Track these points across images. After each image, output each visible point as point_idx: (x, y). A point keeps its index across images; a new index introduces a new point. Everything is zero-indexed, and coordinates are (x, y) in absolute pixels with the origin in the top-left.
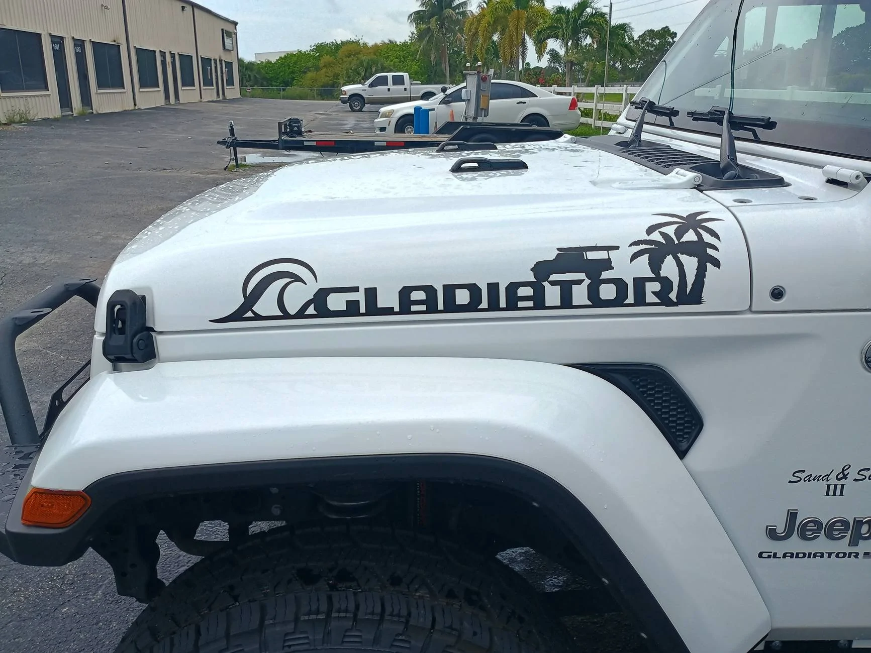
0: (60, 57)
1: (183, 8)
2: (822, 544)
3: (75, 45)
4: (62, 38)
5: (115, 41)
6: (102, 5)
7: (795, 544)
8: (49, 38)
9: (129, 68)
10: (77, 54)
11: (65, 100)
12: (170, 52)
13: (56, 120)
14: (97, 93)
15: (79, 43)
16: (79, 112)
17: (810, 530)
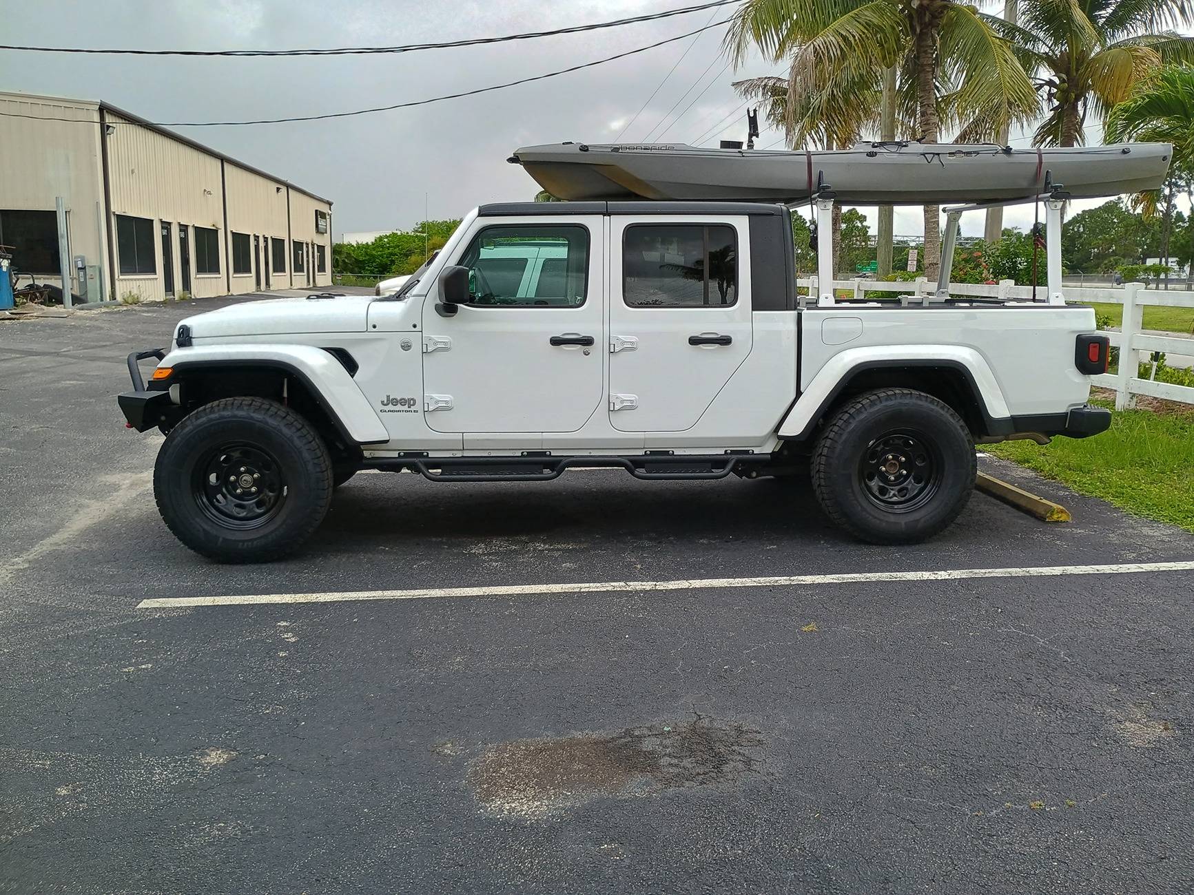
0: (167, 241)
1: (278, 189)
2: (399, 407)
3: (181, 230)
4: (170, 223)
5: (214, 226)
6: (205, 190)
7: (390, 407)
8: (160, 222)
9: (225, 252)
10: (181, 238)
11: (169, 286)
12: (264, 236)
13: (161, 303)
14: (196, 278)
15: (184, 228)
16: (180, 297)
17: (395, 402)
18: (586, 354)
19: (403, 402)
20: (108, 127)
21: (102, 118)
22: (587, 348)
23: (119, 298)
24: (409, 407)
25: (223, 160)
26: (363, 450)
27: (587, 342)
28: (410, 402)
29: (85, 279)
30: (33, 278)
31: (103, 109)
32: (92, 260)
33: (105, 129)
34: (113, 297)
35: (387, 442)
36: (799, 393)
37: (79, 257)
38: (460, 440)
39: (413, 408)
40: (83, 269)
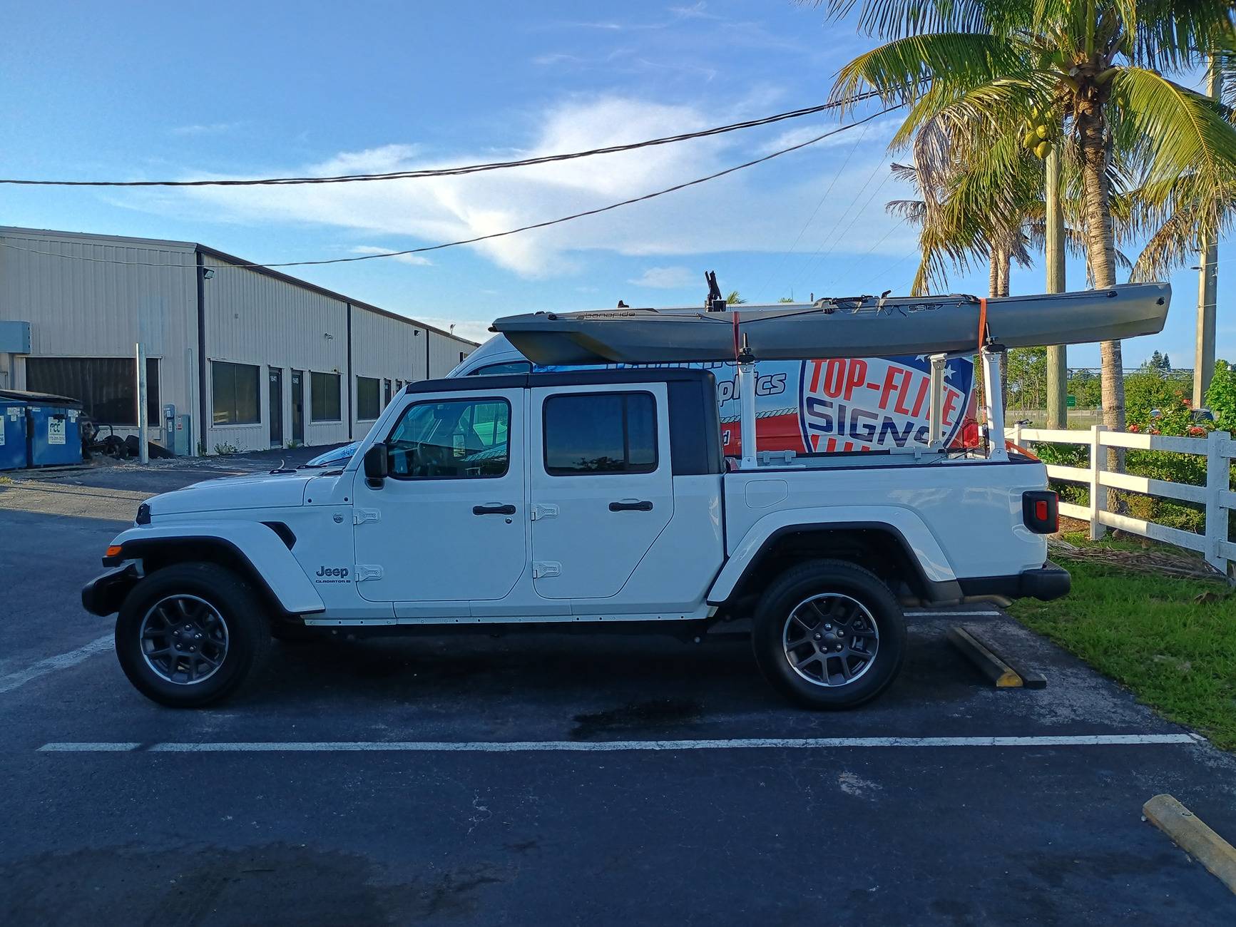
0: (276, 389)
1: (416, 332)
2: (333, 577)
3: (293, 376)
4: (280, 370)
5: (335, 371)
6: (326, 334)
7: (325, 577)
8: (268, 368)
9: (348, 398)
10: (293, 384)
11: (276, 435)
12: (397, 380)
13: (264, 453)
15: (298, 375)
16: (289, 446)
17: (329, 572)
18: (509, 522)
19: (336, 572)
20: (206, 271)
21: (199, 261)
22: (509, 517)
23: (211, 451)
24: (342, 577)
25: (350, 302)
26: (303, 620)
27: (509, 510)
28: (343, 573)
29: (173, 429)
30: (111, 427)
31: (201, 251)
32: (181, 410)
33: (202, 272)
34: (202, 447)
35: (323, 611)
36: (726, 558)
37: (168, 406)
38: (390, 609)
39: (345, 578)
40: (172, 419)
